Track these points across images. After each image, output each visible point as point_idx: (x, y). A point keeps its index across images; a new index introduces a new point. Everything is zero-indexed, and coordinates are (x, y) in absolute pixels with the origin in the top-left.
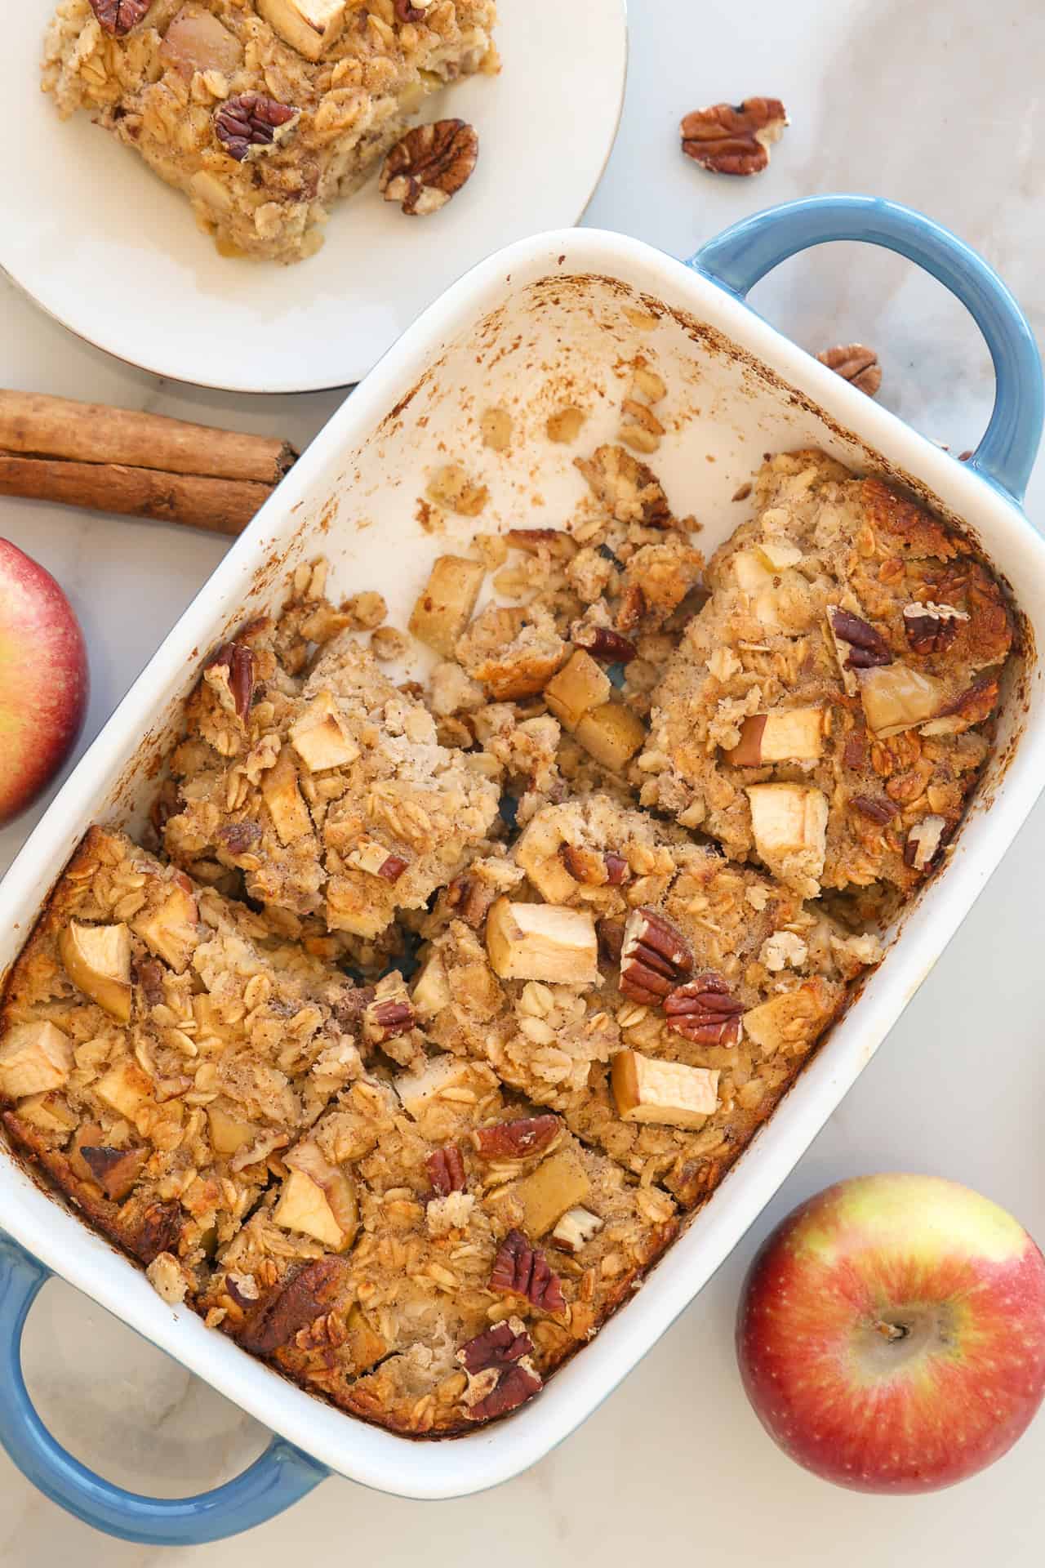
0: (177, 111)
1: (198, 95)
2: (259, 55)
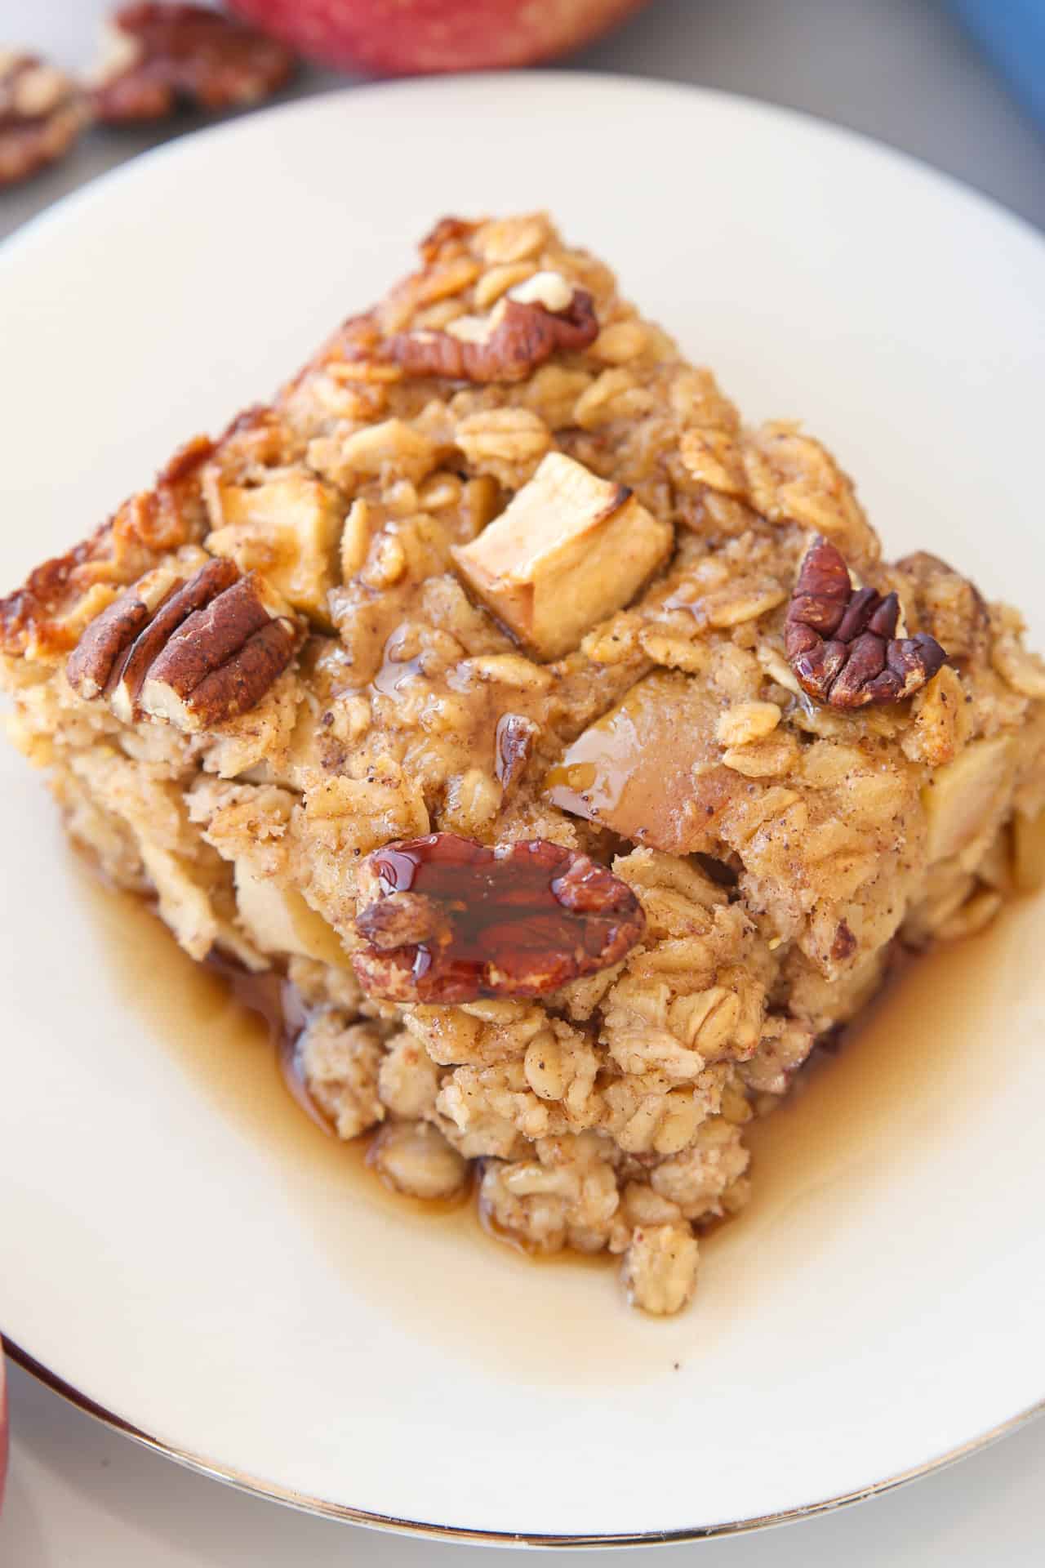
0: (814, 818)
1: (780, 759)
2: (673, 634)
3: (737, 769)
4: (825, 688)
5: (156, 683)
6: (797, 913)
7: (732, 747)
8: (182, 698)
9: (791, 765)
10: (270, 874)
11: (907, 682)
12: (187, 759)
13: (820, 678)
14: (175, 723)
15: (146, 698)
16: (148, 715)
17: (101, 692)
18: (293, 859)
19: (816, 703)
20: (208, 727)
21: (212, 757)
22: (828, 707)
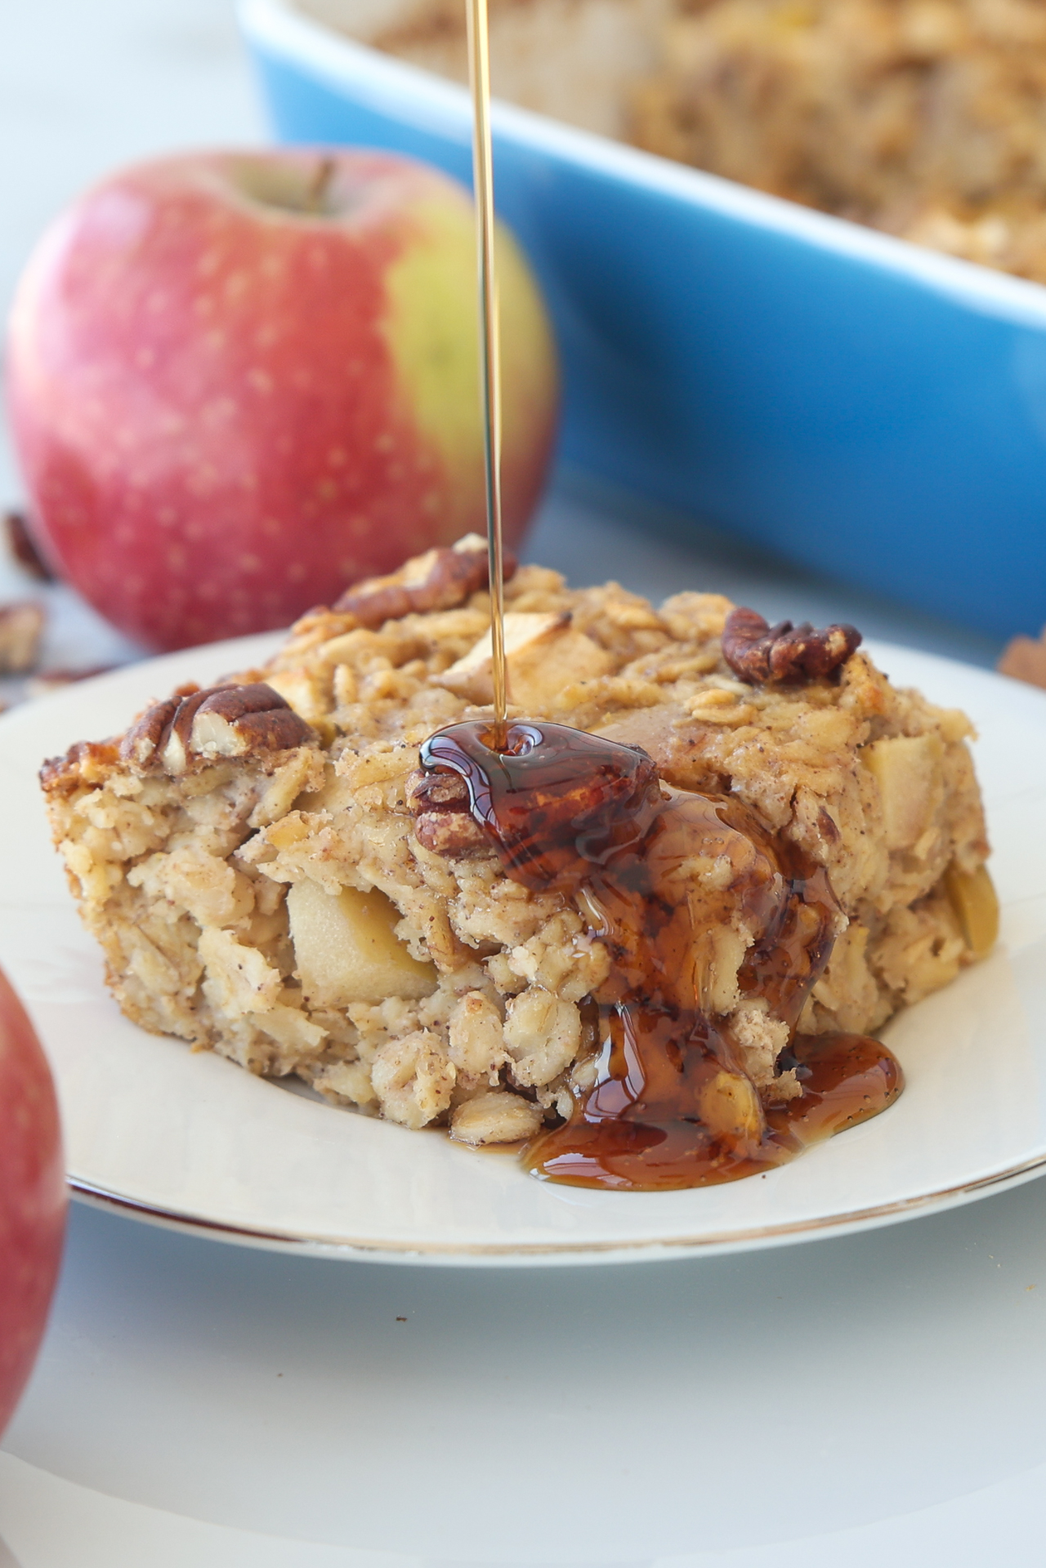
0: (779, 740)
1: (741, 711)
3: (707, 719)
4: (765, 656)
5: (205, 717)
6: (782, 795)
7: (700, 707)
8: (229, 722)
9: (751, 714)
10: (327, 854)
11: (831, 639)
12: (234, 821)
13: (758, 650)
14: (224, 750)
15: (197, 736)
16: (199, 754)
17: (155, 750)
18: (344, 836)
19: (761, 678)
20: (252, 748)
21: (257, 809)
22: (770, 679)
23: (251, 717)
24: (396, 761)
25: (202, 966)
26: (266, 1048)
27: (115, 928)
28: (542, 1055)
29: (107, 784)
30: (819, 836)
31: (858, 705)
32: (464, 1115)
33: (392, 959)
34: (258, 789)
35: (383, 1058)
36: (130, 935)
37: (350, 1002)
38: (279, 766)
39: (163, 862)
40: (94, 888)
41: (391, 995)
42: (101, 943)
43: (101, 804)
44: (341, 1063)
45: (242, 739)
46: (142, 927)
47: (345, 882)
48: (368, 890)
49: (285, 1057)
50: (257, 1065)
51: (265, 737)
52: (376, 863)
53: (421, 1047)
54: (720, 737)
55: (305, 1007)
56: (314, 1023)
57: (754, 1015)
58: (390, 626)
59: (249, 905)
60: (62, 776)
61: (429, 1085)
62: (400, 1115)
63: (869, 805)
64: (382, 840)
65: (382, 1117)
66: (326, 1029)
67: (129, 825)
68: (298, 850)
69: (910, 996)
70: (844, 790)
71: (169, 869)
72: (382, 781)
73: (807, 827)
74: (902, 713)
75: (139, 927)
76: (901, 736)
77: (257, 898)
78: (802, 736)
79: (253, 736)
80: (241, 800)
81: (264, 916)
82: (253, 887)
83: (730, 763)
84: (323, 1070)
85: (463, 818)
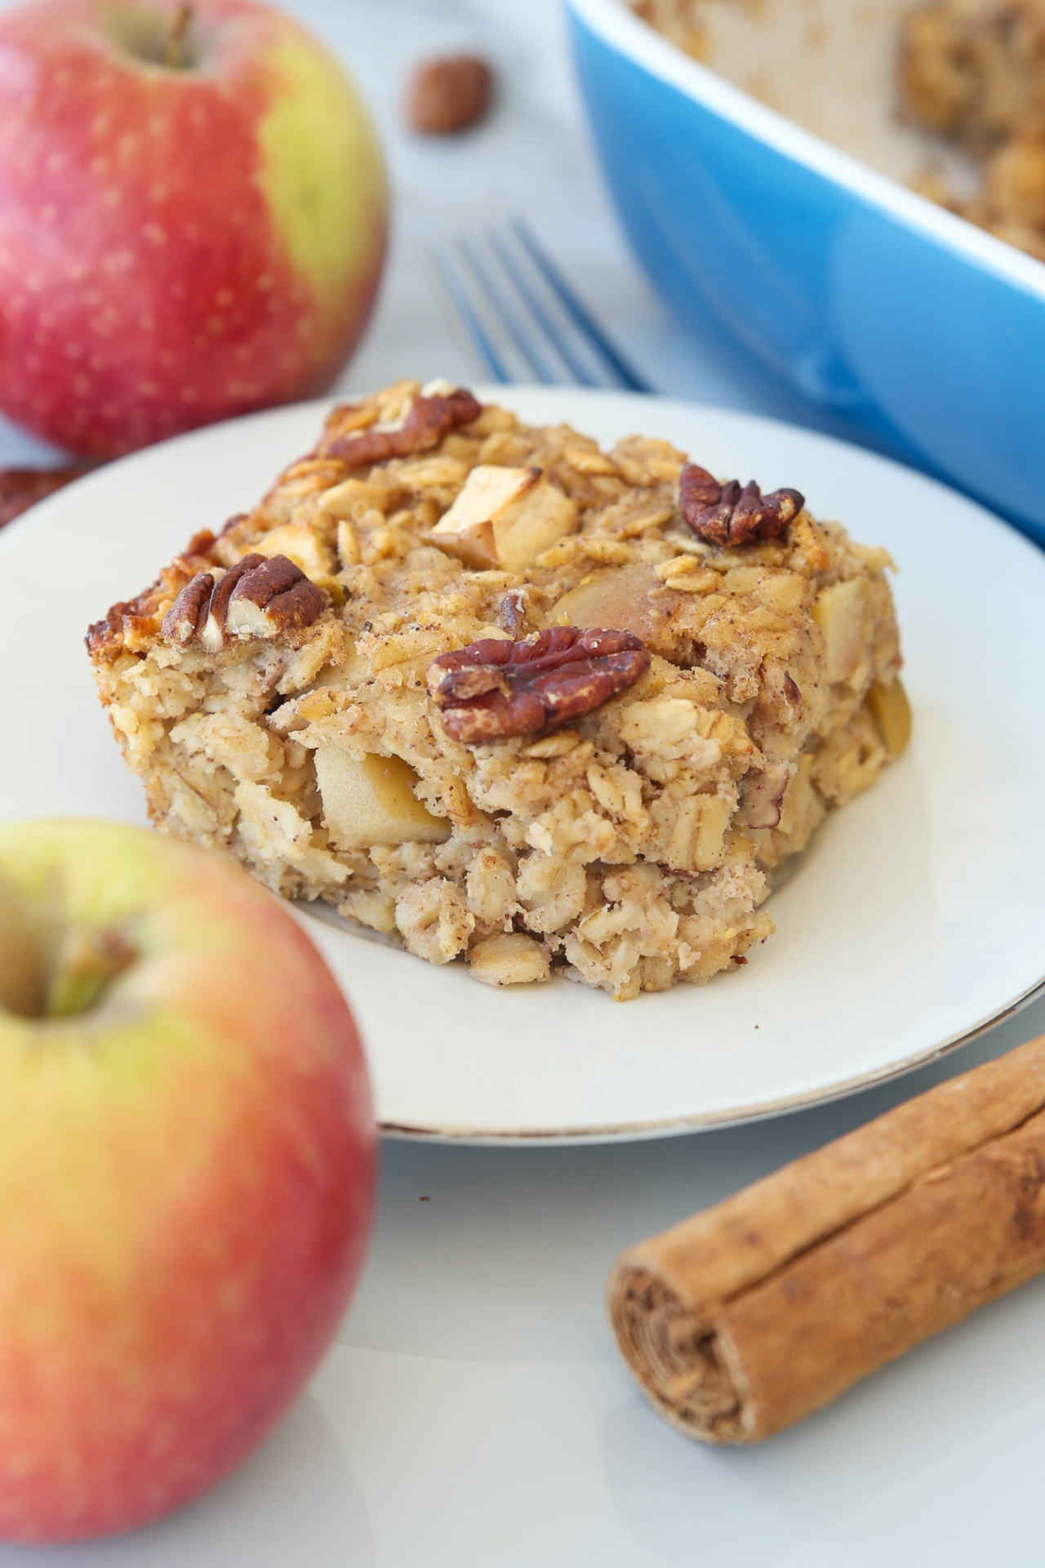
3: (679, 588)
4: (726, 524)
5: (239, 603)
6: (753, 665)
7: (671, 576)
8: (260, 608)
9: (716, 581)
10: (354, 729)
11: (782, 507)
12: (265, 688)
13: (719, 519)
14: (257, 633)
15: (232, 620)
16: (235, 635)
17: (194, 631)
18: (368, 713)
19: (721, 543)
20: (282, 630)
21: (285, 678)
22: (729, 544)
23: (279, 600)
24: (411, 643)
25: (237, 810)
26: (296, 879)
27: (157, 773)
28: (552, 908)
29: (149, 655)
30: (786, 702)
31: (807, 567)
32: (481, 957)
33: (412, 815)
34: (285, 661)
35: (406, 902)
36: (171, 781)
37: (372, 845)
38: (305, 643)
39: (202, 724)
40: (139, 744)
41: (408, 841)
42: (145, 786)
43: (145, 674)
44: (362, 892)
45: (273, 623)
46: (183, 774)
47: (369, 751)
48: (390, 756)
49: (312, 886)
50: (287, 891)
51: (292, 619)
52: (398, 737)
53: (442, 898)
54: (693, 608)
55: (331, 847)
56: (339, 861)
57: (736, 870)
58: (376, 472)
59: (281, 762)
60: (108, 645)
61: (452, 933)
62: (425, 953)
63: (819, 656)
64: (403, 719)
65: (408, 952)
66: (350, 867)
67: (170, 690)
68: (327, 724)
69: (841, 801)
70: (801, 650)
71: (208, 732)
72: (400, 662)
73: (775, 693)
74: (838, 561)
75: (179, 774)
76: (838, 583)
77: (286, 755)
78: (763, 601)
79: (282, 619)
80: (271, 670)
81: (293, 769)
82: (283, 747)
83: (705, 635)
84: (346, 898)
85: (486, 715)
